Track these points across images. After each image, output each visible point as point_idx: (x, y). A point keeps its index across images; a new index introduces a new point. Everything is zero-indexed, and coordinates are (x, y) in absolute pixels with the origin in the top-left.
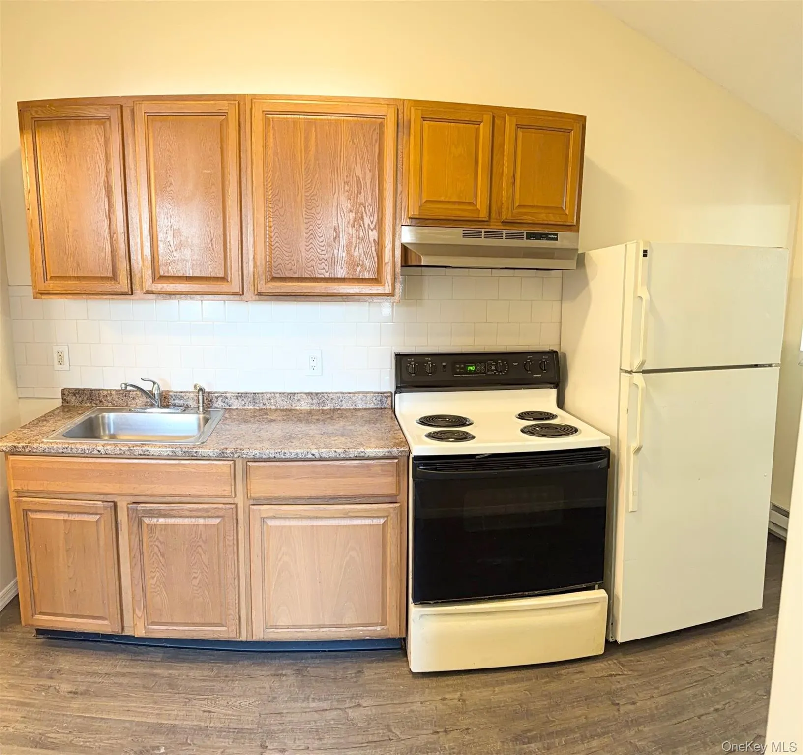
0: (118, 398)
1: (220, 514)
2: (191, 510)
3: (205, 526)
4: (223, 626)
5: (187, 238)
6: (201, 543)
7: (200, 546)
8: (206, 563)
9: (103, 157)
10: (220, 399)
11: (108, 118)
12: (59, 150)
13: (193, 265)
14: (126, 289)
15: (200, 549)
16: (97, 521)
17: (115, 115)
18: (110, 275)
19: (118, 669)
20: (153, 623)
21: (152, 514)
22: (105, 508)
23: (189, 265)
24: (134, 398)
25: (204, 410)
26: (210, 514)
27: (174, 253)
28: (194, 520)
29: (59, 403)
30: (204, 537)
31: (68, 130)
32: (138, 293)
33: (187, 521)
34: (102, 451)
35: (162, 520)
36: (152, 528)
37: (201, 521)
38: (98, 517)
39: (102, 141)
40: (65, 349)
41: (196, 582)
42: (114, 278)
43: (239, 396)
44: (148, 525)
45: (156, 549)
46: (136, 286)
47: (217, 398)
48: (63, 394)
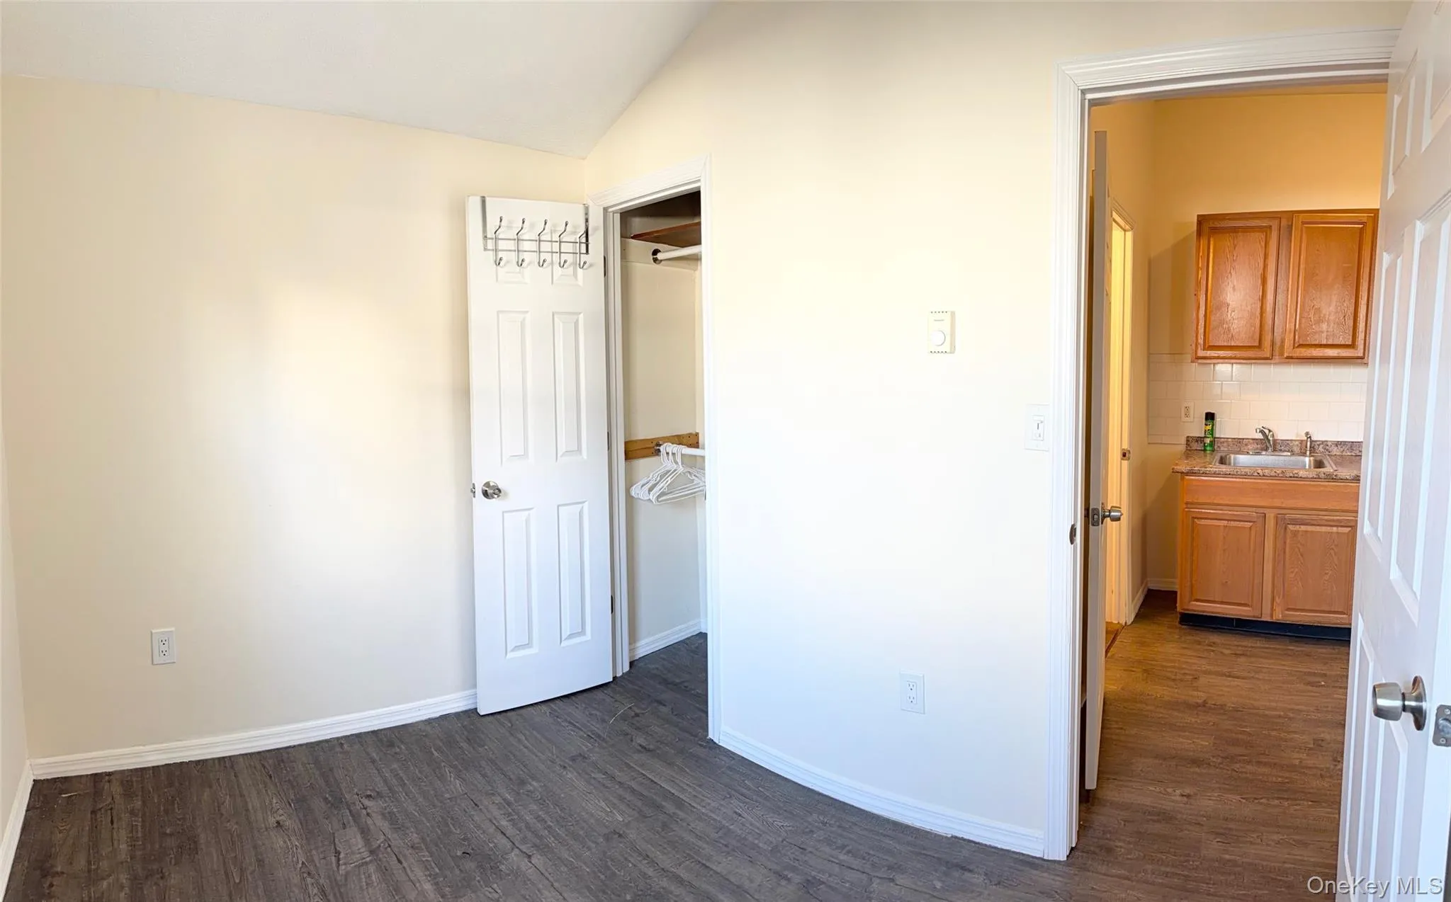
0: (1234, 444)
1: (1350, 524)
2: (1327, 520)
3: (1338, 533)
4: (1344, 614)
5: (1325, 315)
6: (1333, 547)
7: (1333, 549)
8: (1336, 563)
9: (1262, 256)
10: (1321, 446)
11: (1270, 227)
12: (1228, 251)
13: (1327, 336)
14: (1268, 355)
15: (1332, 551)
16: (1250, 528)
17: (1275, 224)
18: (1257, 344)
19: (1258, 645)
20: (1288, 609)
21: (1296, 522)
22: (1258, 517)
23: (1324, 335)
24: (1246, 445)
25: (1310, 453)
26: (1342, 524)
27: (1314, 327)
28: (1329, 528)
29: (1182, 448)
30: (1336, 542)
31: (1237, 237)
32: (1277, 358)
33: (1324, 529)
34: (1261, 474)
35: (1303, 528)
36: (1295, 534)
37: (1335, 529)
38: (1251, 524)
39: (1263, 244)
40: (1191, 405)
41: (1327, 577)
42: (1260, 346)
43: (1338, 444)
44: (1292, 531)
45: (1297, 550)
46: (1277, 352)
47: (1319, 445)
48: (1188, 441)
